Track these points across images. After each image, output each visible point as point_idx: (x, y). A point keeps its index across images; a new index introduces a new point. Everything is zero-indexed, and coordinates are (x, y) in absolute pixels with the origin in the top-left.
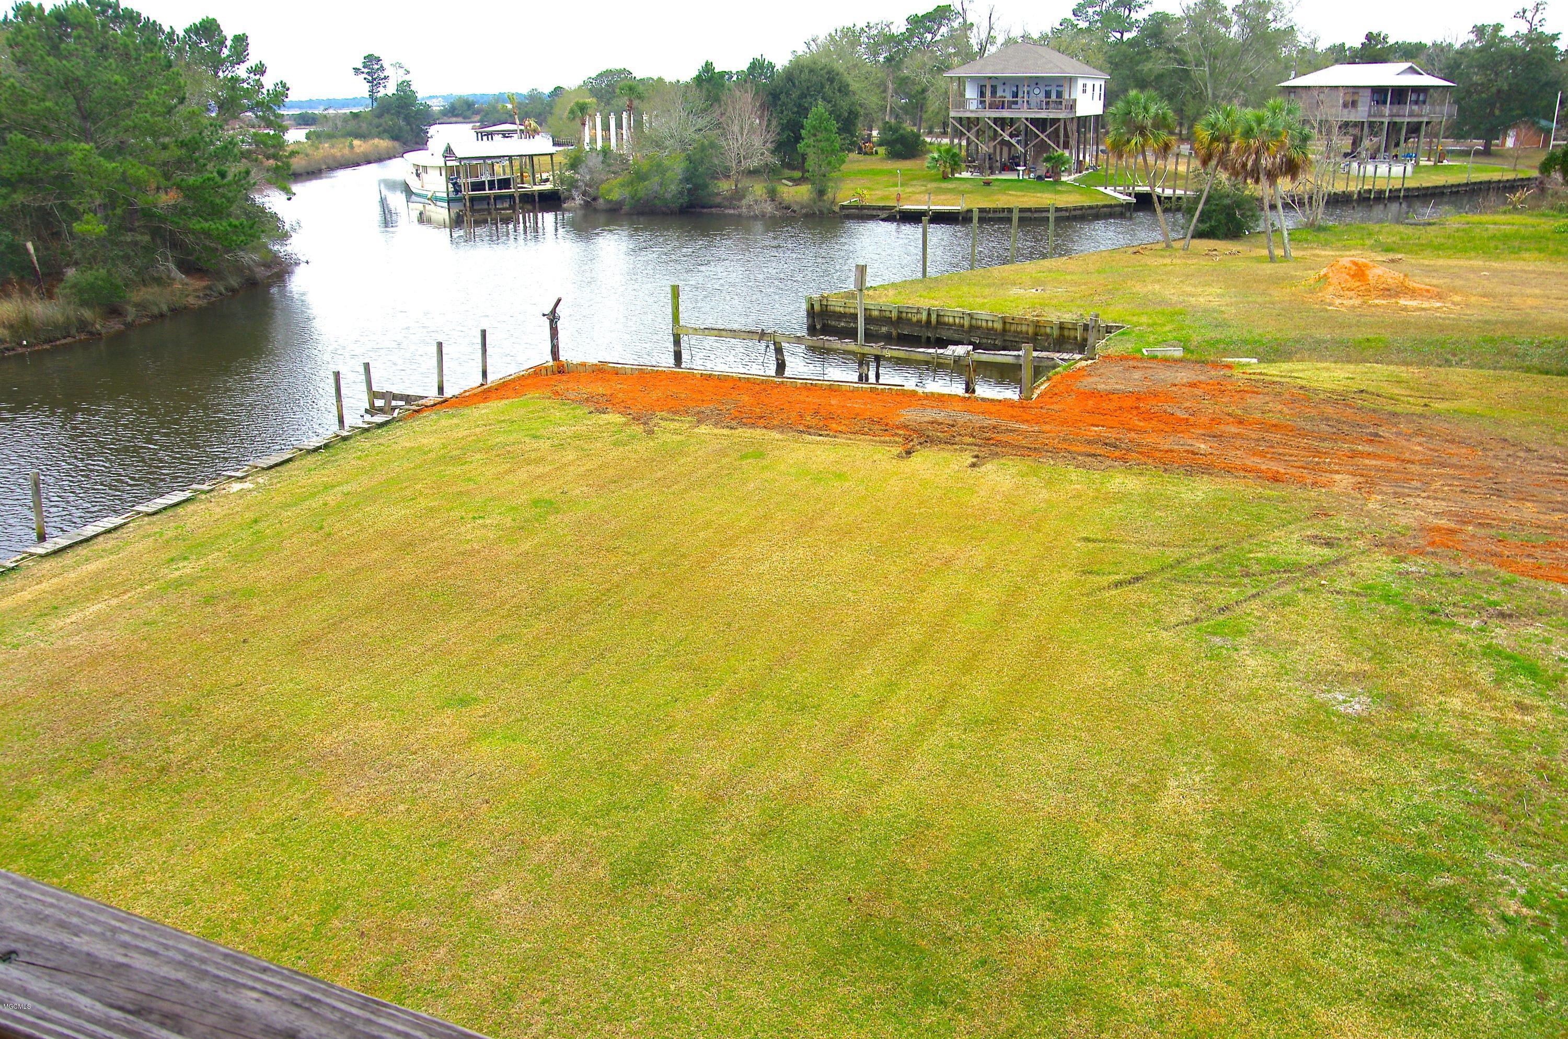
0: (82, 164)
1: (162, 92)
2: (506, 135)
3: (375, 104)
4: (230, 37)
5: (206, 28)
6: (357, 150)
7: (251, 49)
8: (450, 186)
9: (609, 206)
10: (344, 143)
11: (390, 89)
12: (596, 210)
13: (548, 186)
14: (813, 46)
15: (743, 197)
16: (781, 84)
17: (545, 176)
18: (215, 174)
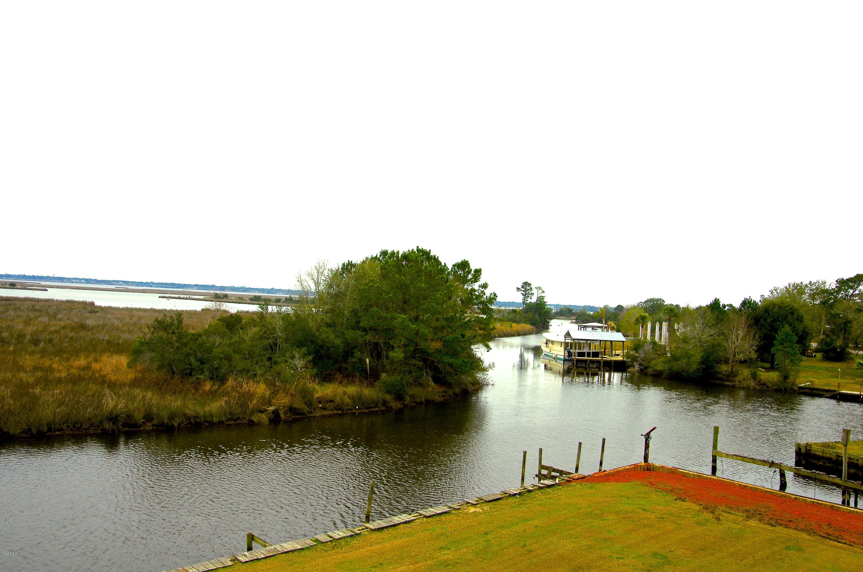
0: (400, 324)
1: (443, 293)
2: (593, 328)
3: (525, 306)
4: (473, 270)
5: (463, 265)
6: (514, 328)
7: (482, 276)
8: (566, 352)
9: (655, 373)
10: (508, 324)
11: (534, 300)
12: (646, 374)
13: (620, 358)
14: (775, 293)
15: (736, 376)
16: (761, 314)
17: (618, 352)
18: (460, 335)
